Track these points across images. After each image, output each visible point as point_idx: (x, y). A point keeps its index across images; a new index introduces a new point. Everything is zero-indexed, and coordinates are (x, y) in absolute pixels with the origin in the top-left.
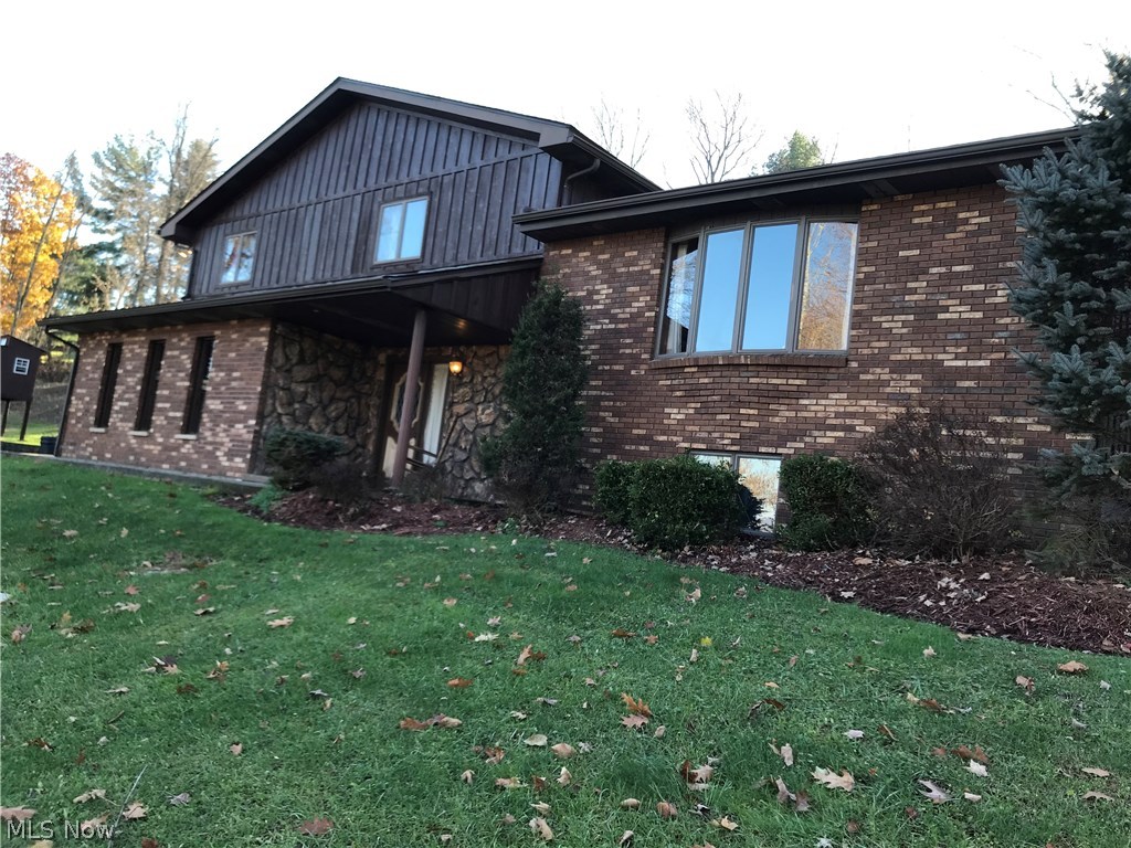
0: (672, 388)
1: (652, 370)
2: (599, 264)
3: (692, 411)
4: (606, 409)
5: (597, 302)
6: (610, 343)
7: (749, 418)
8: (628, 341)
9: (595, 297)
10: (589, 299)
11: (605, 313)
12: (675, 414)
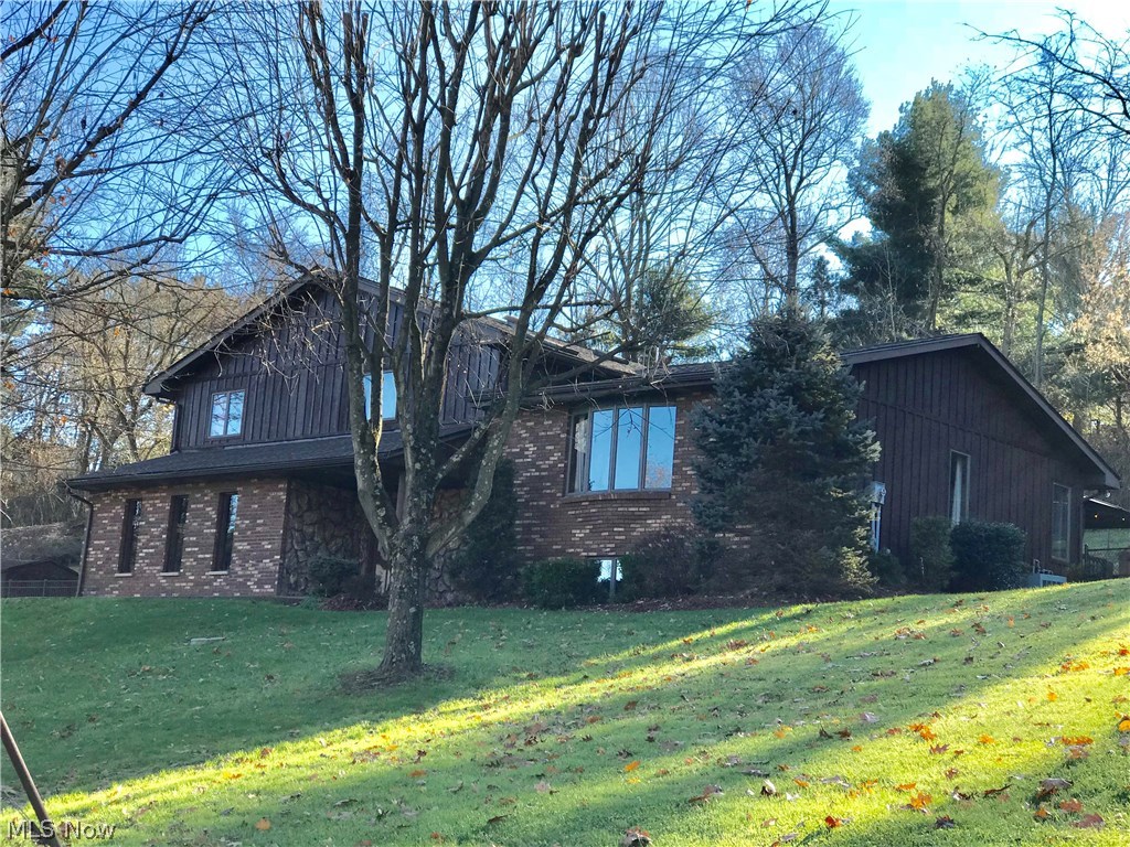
0: (576, 516)
1: (564, 505)
2: (528, 429)
3: (588, 531)
4: (536, 533)
5: (527, 457)
6: (535, 486)
7: (619, 533)
8: (548, 484)
9: (526, 453)
10: (521, 454)
11: (533, 464)
12: (579, 534)
